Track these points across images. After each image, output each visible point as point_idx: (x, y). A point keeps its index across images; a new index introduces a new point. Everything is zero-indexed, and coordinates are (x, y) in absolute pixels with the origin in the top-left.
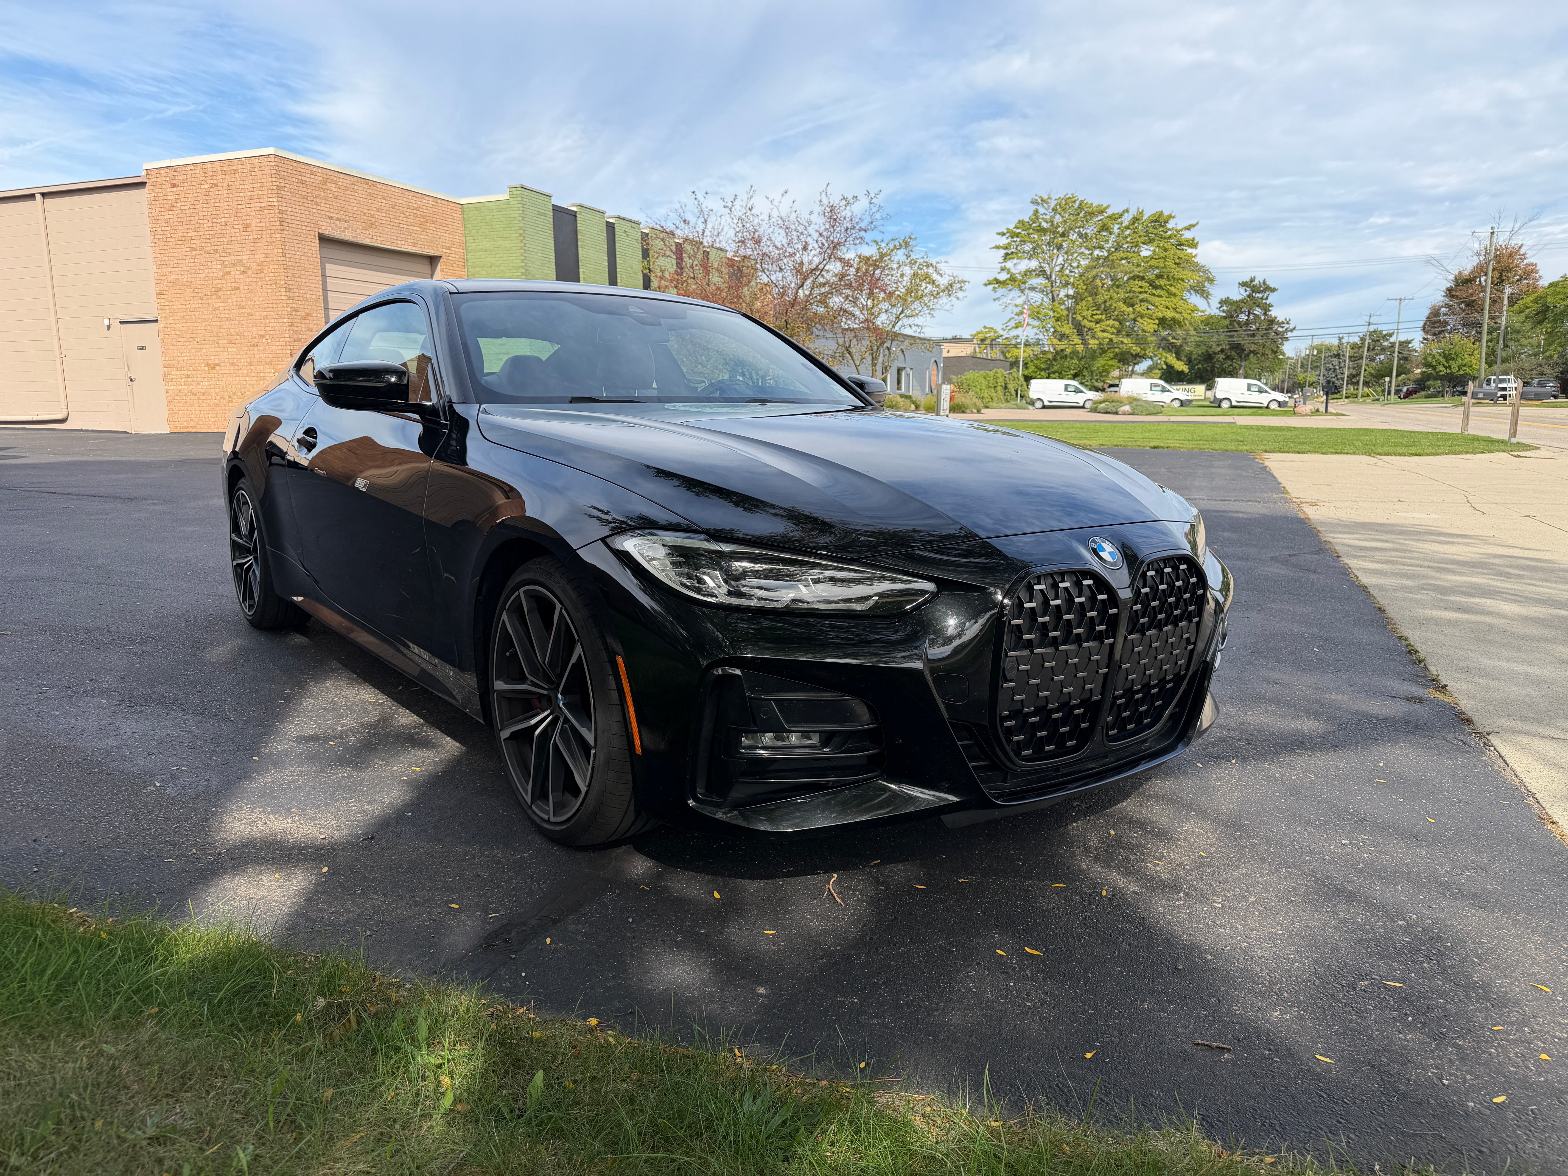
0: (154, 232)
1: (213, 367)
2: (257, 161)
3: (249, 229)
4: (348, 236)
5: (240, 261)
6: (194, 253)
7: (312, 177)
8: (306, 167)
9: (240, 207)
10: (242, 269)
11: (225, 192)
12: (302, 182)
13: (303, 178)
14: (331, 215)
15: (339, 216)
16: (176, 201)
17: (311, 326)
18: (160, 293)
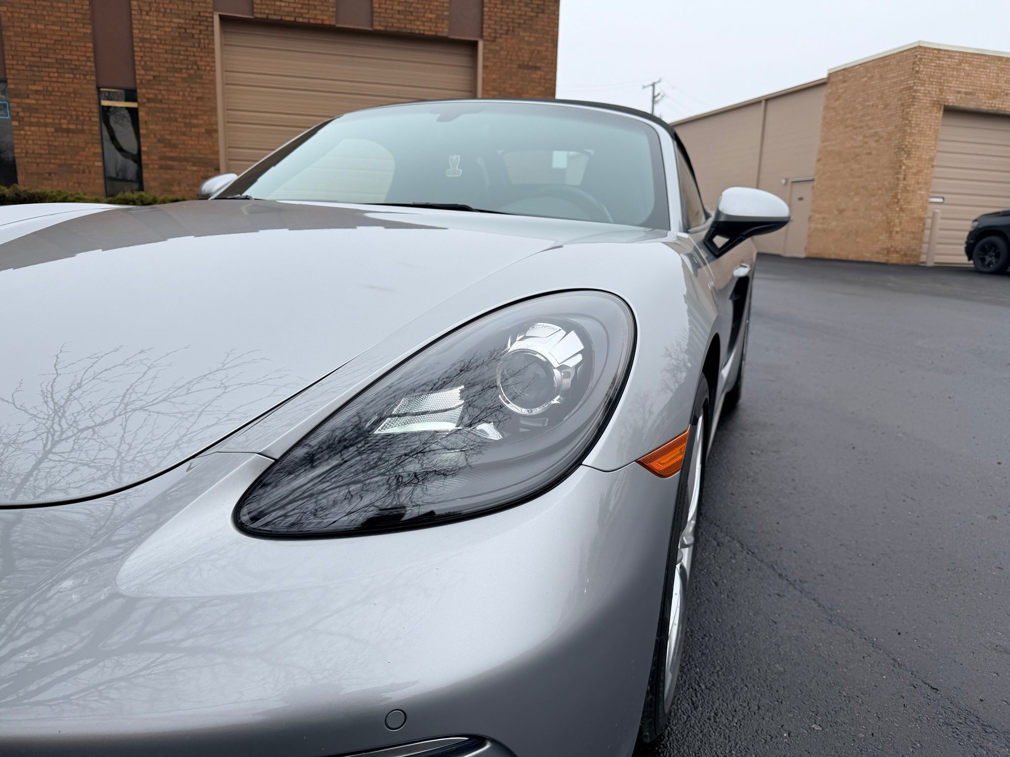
0: (824, 118)
1: (841, 211)
2: (905, 53)
3: (889, 107)
4: (972, 105)
5: (876, 133)
6: (847, 130)
7: (950, 60)
8: (946, 53)
9: (885, 91)
10: (876, 138)
11: (877, 81)
12: (938, 66)
13: (941, 62)
14: (960, 89)
15: (967, 90)
16: (843, 93)
17: (920, 180)
18: (819, 160)
